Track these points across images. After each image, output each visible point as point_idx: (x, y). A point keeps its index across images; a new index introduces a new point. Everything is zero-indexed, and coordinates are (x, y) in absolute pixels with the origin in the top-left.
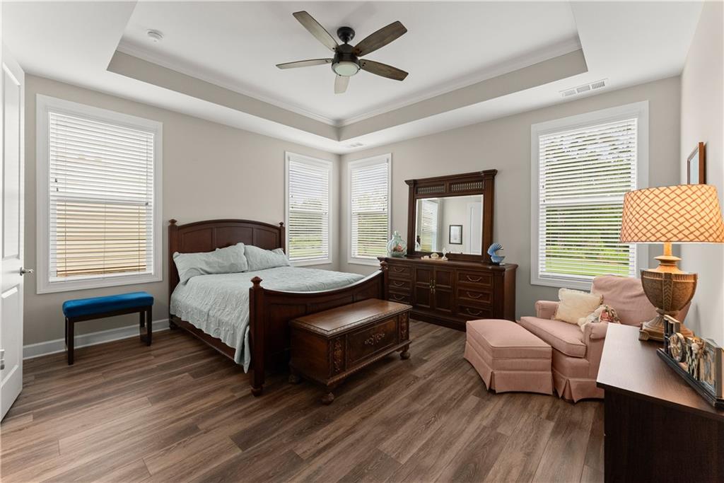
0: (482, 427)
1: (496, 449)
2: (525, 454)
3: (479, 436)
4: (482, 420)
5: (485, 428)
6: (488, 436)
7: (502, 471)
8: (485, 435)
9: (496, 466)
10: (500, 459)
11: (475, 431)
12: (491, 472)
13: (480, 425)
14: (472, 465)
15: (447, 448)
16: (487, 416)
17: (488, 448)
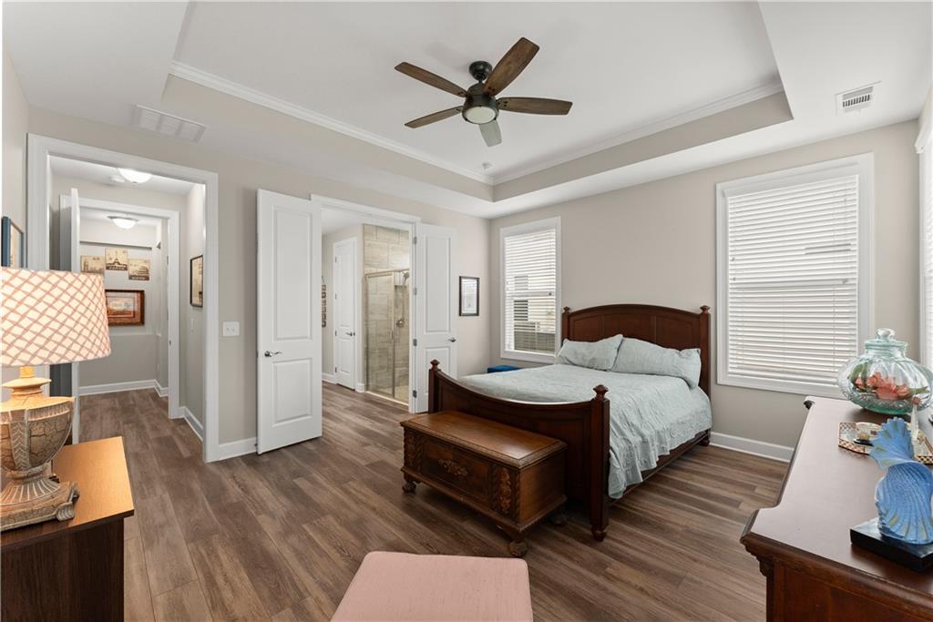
0: (306, 594)
1: (266, 593)
2: (237, 619)
3: (294, 585)
4: (317, 599)
5: (302, 597)
6: (288, 595)
7: (240, 586)
8: (292, 592)
9: (247, 582)
10: (252, 591)
11: (304, 585)
12: (246, 576)
13: (310, 594)
14: (265, 566)
15: (297, 555)
16: (321, 609)
17: (273, 586)
